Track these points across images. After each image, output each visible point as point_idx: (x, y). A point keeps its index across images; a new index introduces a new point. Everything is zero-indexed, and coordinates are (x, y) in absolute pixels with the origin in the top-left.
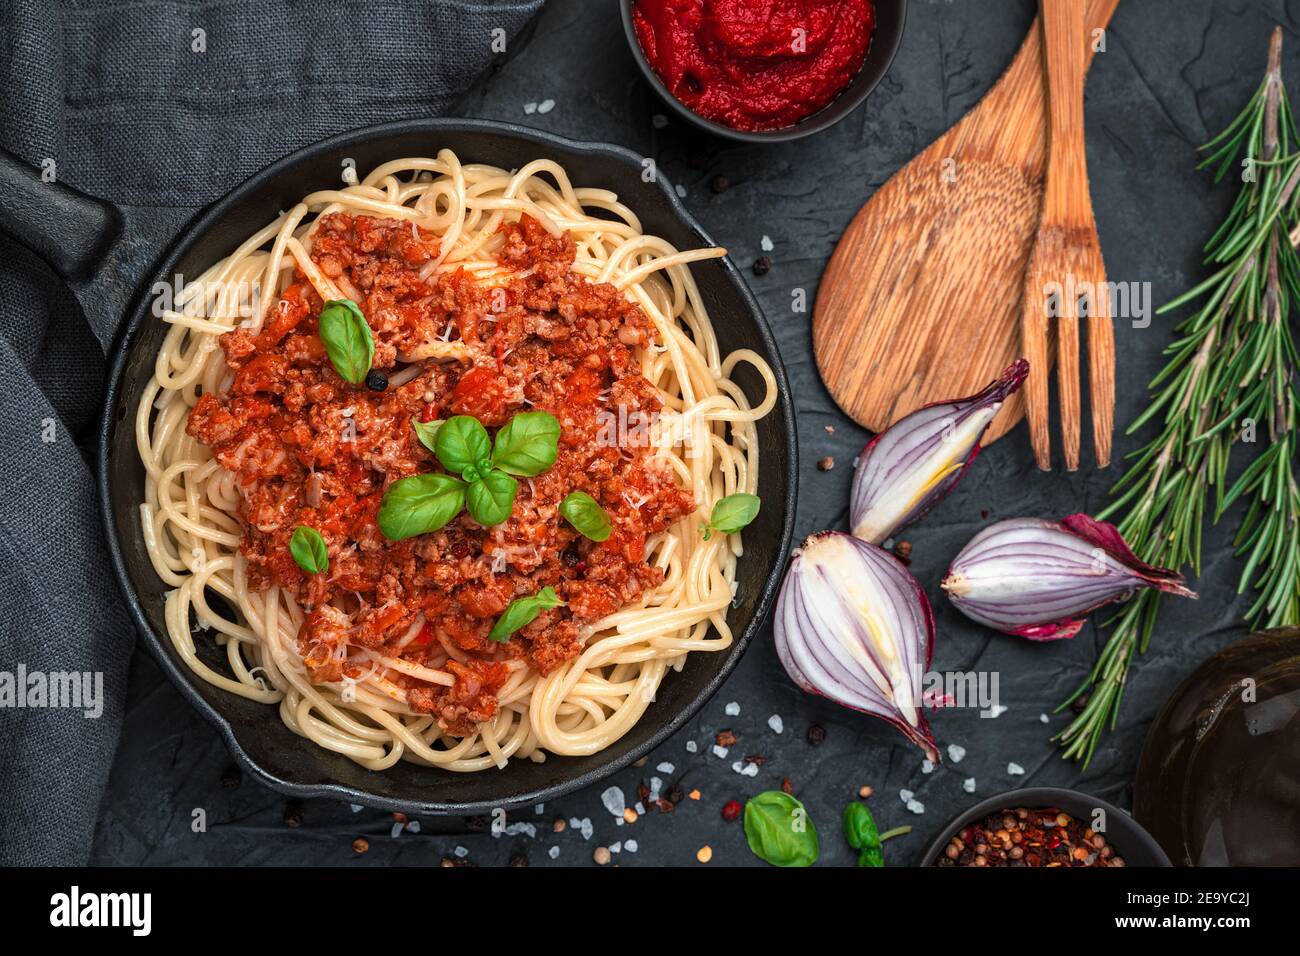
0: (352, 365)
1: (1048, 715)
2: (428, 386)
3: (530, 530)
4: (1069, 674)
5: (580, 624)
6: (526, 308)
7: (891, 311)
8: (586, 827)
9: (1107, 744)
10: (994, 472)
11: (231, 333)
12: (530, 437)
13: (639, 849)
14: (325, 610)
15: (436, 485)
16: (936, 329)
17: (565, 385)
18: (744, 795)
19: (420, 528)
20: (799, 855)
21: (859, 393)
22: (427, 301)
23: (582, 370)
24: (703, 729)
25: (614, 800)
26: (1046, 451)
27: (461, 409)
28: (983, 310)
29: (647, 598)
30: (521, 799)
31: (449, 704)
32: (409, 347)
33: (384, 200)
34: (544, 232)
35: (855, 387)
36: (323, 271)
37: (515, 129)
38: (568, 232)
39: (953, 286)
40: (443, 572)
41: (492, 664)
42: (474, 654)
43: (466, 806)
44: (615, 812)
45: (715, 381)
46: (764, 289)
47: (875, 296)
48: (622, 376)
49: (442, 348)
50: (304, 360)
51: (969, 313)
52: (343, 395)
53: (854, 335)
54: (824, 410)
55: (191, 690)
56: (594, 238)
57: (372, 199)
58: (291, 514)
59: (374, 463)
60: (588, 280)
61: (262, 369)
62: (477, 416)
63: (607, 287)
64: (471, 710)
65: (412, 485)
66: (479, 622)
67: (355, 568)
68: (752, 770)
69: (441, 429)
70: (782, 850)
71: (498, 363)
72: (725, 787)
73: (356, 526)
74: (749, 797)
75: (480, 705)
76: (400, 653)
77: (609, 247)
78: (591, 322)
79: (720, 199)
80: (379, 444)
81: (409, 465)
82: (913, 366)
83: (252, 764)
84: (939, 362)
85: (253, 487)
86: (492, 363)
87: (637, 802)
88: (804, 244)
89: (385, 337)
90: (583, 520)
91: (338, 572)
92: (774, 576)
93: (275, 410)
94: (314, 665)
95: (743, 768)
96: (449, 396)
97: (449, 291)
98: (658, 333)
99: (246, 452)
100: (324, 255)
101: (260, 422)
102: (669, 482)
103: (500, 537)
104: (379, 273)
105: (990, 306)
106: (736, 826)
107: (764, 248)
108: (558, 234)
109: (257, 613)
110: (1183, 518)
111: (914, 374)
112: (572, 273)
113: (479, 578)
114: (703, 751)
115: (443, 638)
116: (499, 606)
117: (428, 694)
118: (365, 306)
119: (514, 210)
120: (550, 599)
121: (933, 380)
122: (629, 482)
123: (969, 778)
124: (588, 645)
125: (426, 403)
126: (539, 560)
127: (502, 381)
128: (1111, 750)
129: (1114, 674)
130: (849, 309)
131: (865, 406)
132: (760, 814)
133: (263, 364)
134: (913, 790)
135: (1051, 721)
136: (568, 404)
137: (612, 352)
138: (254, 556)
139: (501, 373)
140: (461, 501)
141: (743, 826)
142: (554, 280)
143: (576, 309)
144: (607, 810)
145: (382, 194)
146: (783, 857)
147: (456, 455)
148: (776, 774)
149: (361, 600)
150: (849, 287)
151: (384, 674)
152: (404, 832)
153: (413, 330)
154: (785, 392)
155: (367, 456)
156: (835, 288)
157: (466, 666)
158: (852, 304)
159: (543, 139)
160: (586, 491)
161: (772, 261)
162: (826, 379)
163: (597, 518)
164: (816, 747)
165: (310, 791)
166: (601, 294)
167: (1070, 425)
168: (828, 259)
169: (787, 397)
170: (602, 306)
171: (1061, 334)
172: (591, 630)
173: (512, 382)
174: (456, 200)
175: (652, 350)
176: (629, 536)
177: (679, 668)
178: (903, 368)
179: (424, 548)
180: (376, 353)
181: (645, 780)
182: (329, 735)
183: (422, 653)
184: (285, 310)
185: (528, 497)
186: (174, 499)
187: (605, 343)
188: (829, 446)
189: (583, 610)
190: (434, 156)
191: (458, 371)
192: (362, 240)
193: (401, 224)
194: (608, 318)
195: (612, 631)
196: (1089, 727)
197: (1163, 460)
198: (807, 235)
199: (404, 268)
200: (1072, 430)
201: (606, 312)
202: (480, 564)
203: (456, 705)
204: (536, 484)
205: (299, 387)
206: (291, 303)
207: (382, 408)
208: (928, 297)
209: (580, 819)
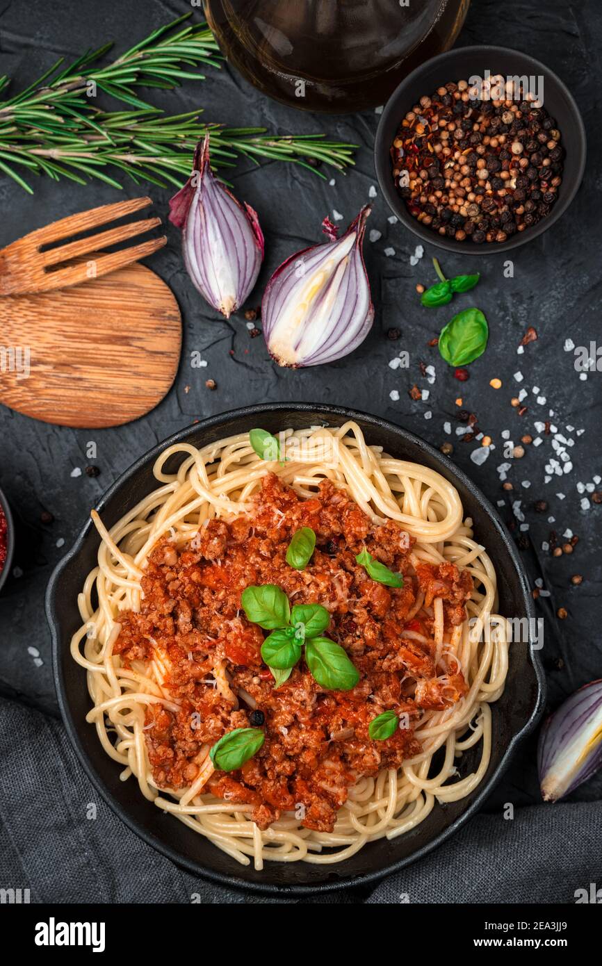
0: (252, 740)
1: (329, 181)
2: (250, 683)
3: (323, 585)
4: (297, 175)
5: (374, 527)
6: (175, 634)
7: (93, 375)
8: (503, 469)
9: (335, 134)
10: (179, 269)
11: (257, 824)
12: (262, 607)
13: (506, 429)
14: (419, 698)
15: (314, 660)
16: (95, 341)
17: (219, 591)
18: (448, 370)
19: (346, 662)
20: (476, 321)
21: (157, 379)
22: (193, 701)
23: (204, 582)
24: (414, 411)
25: (480, 456)
26: (153, 242)
27: (258, 658)
28: (72, 312)
29: (341, 486)
30: (500, 529)
31: (454, 596)
32: (228, 704)
33: (134, 748)
34: (120, 637)
35: (153, 383)
36: (196, 777)
37: (57, 679)
38: (115, 620)
39: (62, 338)
40: (369, 635)
41: (418, 577)
42: (416, 590)
43: (516, 564)
44: (488, 452)
45: (181, 485)
46: (108, 465)
47: (87, 389)
48: (200, 554)
49: (221, 681)
50: (259, 771)
51: (76, 321)
52: (273, 737)
53: (118, 395)
54: (175, 398)
55: (499, 770)
56: (112, 599)
57: (136, 757)
58: (363, 743)
59: (312, 703)
60: (143, 597)
61: (274, 796)
62: (260, 646)
63: (143, 583)
64: (453, 581)
65: (320, 675)
66: (394, 596)
67: (386, 690)
68: (431, 370)
69: (274, 668)
70: (477, 334)
71: (219, 643)
72: (447, 384)
73: (358, 701)
74: (449, 366)
75: (448, 576)
76: (431, 641)
77: (114, 588)
78: (170, 587)
79: (57, 514)
80: (299, 704)
81: (306, 680)
82: (126, 348)
83: (534, 714)
84: (117, 331)
85: (353, 773)
86: (220, 646)
87: (476, 440)
88: (68, 447)
89: (226, 723)
90: (305, 552)
91: (391, 701)
92: (298, 407)
93: (299, 777)
94: (457, 695)
95: (431, 376)
96: (252, 668)
97: (181, 690)
98: (162, 537)
99: (332, 786)
100: (185, 779)
101: (309, 784)
102: (259, 497)
103: (334, 605)
104: (185, 740)
105: (67, 308)
106: (471, 368)
107: (80, 473)
108: (119, 625)
109: (435, 740)
110: (168, 132)
111: (130, 345)
112: (142, 610)
113: (365, 607)
114: (428, 406)
115: (412, 614)
116: (379, 588)
117: (452, 612)
118: (211, 742)
119: (112, 661)
120: (364, 556)
121: (130, 331)
122: (269, 525)
123: (388, 222)
124: (385, 516)
125: (261, 680)
126: (341, 572)
127: (230, 637)
128: (339, 130)
129: (288, 146)
130: (102, 404)
131: (164, 373)
132: (457, 356)
133: (271, 797)
134: (409, 256)
135: (333, 178)
136: (230, 586)
137: (186, 566)
138: (399, 758)
139: (225, 639)
140: (319, 639)
141: (469, 364)
142: (150, 621)
143: (165, 602)
144: (487, 458)
145: (130, 751)
146: (481, 331)
147: (290, 653)
148: (428, 352)
149: (404, 678)
150: (87, 409)
151: (448, 645)
152: (544, 588)
153: (215, 706)
154: (174, 439)
155: (309, 709)
156: (91, 418)
157: (426, 593)
158: (98, 403)
159: (58, 658)
160: (285, 553)
161: (87, 465)
162: (155, 405)
163: (300, 542)
164: (401, 331)
165: (539, 670)
166: (149, 587)
167: (130, 231)
168: (72, 428)
169: (177, 437)
170: (157, 584)
171: (70, 257)
172: (375, 518)
173: (229, 630)
174: (118, 705)
175: (175, 537)
176: (304, 513)
177: (380, 449)
178: (129, 354)
179: (357, 651)
180: (240, 727)
181: (460, 439)
182: (499, 666)
183: (426, 623)
184: (229, 794)
185: (301, 593)
186: (378, 820)
187: (181, 573)
188: (198, 387)
189: (363, 529)
190: (93, 725)
191: (233, 666)
192: (167, 758)
193: (148, 735)
194: (164, 575)
195: (371, 504)
196: (328, 152)
197: (132, 159)
198: (61, 448)
199: (176, 724)
200: (134, 229)
201: (160, 579)
202: (356, 611)
203: (453, 592)
204: (291, 591)
205: (278, 768)
206: (224, 791)
207: (274, 708)
208: (75, 353)
209: (499, 474)
